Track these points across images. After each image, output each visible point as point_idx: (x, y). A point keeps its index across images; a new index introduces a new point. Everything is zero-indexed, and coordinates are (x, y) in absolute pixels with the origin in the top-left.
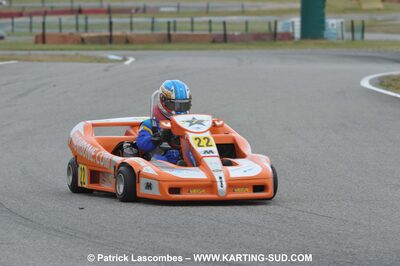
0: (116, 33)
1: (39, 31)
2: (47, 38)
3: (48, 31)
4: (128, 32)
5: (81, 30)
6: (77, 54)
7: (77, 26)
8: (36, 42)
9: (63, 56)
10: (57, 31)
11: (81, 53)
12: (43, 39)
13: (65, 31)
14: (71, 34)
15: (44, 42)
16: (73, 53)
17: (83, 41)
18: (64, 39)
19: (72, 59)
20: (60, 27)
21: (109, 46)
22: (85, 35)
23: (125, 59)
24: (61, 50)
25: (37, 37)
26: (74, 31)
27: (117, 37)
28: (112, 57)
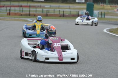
0: (31, 13)
1: (8, 12)
2: (10, 14)
3: (11, 12)
4: (35, 13)
5: (21, 12)
6: (19, 19)
7: (20, 11)
8: (7, 15)
9: (15, 19)
10: (14, 12)
11: (20, 18)
12: (9, 14)
13: (16, 12)
14: (18, 13)
15: (10, 15)
16: (18, 18)
17: (21, 15)
18: (16, 14)
19: (17, 20)
20: (15, 11)
21: (29, 17)
22: (22, 13)
23: (33, 21)
24: (15, 17)
25: (8, 13)
26: (19, 12)
27: (31, 14)
28: (29, 20)
